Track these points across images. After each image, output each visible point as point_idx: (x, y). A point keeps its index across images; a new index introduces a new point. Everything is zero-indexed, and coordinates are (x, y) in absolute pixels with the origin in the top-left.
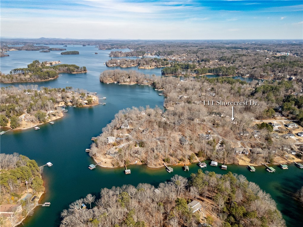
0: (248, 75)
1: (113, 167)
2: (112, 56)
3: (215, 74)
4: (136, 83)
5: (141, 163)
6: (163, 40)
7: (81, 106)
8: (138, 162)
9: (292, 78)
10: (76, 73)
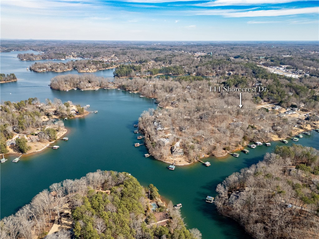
0: (195, 73)
1: (190, 164)
2: (25, 60)
3: (166, 74)
4: (100, 88)
5: (208, 156)
6: (63, 40)
7: (73, 117)
8: (205, 155)
9: (231, 74)
10: (4, 82)
